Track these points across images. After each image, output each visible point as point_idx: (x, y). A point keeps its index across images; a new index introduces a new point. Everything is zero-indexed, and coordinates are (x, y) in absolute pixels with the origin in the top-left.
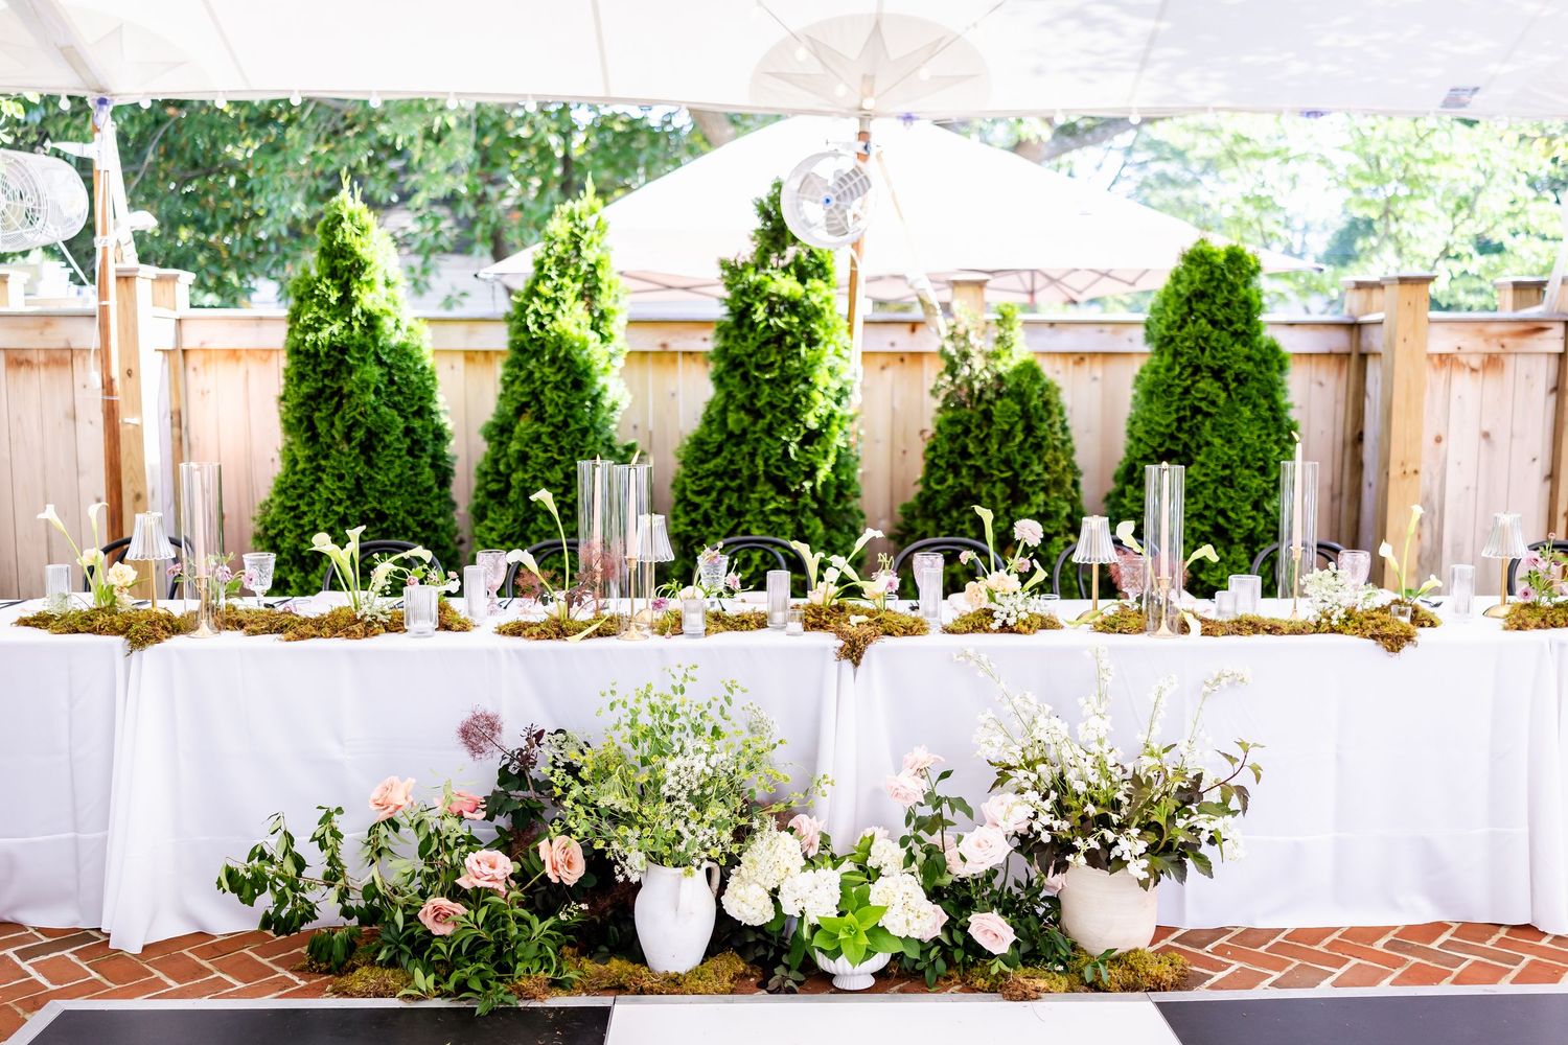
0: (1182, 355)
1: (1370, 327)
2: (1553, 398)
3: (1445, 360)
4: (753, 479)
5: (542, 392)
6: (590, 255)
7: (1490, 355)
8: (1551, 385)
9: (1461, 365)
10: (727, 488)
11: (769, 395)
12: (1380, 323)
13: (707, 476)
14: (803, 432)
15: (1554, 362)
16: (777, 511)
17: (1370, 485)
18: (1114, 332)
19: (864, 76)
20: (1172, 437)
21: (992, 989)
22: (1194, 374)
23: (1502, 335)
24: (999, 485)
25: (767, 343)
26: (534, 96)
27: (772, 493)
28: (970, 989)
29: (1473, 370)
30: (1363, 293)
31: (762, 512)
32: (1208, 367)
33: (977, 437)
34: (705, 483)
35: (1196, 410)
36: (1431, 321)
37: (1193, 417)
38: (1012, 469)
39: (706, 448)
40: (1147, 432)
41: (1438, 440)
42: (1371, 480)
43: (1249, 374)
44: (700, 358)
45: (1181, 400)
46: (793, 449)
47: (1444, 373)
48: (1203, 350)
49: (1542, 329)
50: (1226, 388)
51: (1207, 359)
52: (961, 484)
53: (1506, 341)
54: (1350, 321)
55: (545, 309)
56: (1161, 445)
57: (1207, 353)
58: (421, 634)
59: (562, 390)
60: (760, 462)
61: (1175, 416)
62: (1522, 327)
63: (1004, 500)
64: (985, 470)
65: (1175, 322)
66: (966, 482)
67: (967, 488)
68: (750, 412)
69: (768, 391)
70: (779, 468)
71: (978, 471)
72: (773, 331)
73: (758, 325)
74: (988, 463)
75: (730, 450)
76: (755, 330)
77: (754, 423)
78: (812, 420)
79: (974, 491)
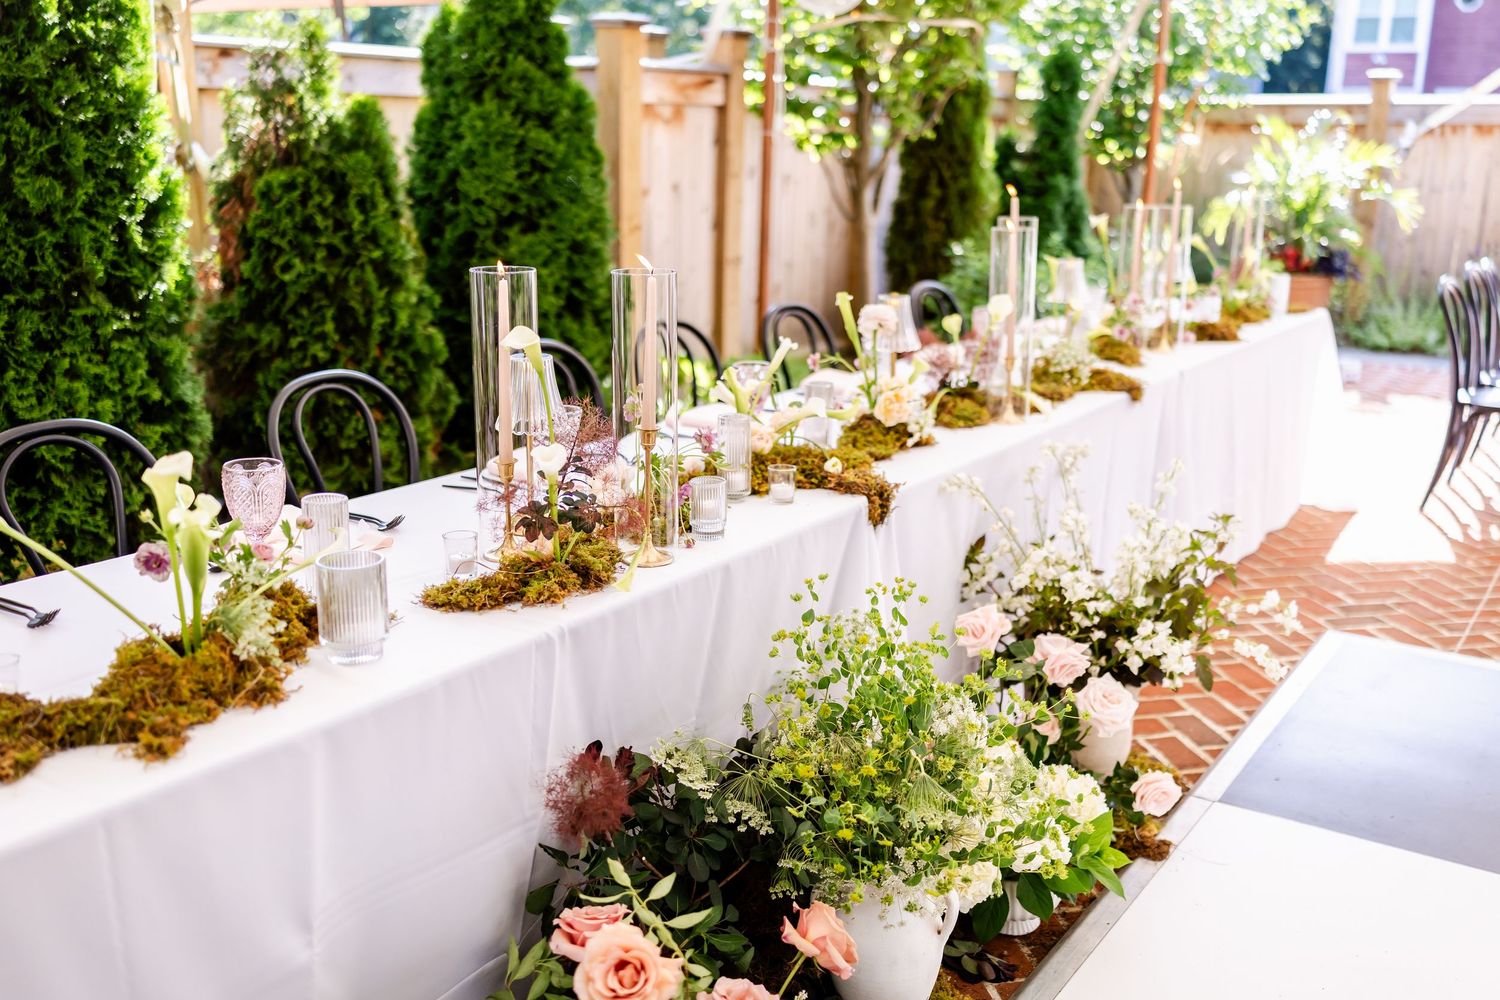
2: (716, 147)
4: (78, 286)
7: (676, 105)
8: (716, 137)
9: (660, 116)
14: (142, 205)
15: (717, 113)
22: (523, 122)
23: (683, 86)
24: (368, 268)
25: (63, 62)
27: (108, 307)
29: (667, 121)
32: (537, 113)
33: (320, 205)
35: (535, 165)
36: (647, 70)
38: (378, 246)
41: (645, 193)
45: (517, 153)
46: (135, 233)
47: (650, 123)
48: (529, 93)
49: (709, 81)
51: (534, 103)
52: (314, 271)
53: (685, 92)
56: (503, 207)
57: (534, 96)
61: (515, 172)
62: (696, 78)
63: (379, 288)
64: (345, 250)
65: (492, 58)
66: (320, 268)
67: (323, 276)
68: (55, 176)
69: (83, 142)
70: (115, 265)
71: (333, 252)
72: (72, 42)
73: (48, 29)
74: (348, 240)
75: (16, 241)
76: (42, 39)
77: (68, 194)
78: (150, 188)
79: (331, 279)
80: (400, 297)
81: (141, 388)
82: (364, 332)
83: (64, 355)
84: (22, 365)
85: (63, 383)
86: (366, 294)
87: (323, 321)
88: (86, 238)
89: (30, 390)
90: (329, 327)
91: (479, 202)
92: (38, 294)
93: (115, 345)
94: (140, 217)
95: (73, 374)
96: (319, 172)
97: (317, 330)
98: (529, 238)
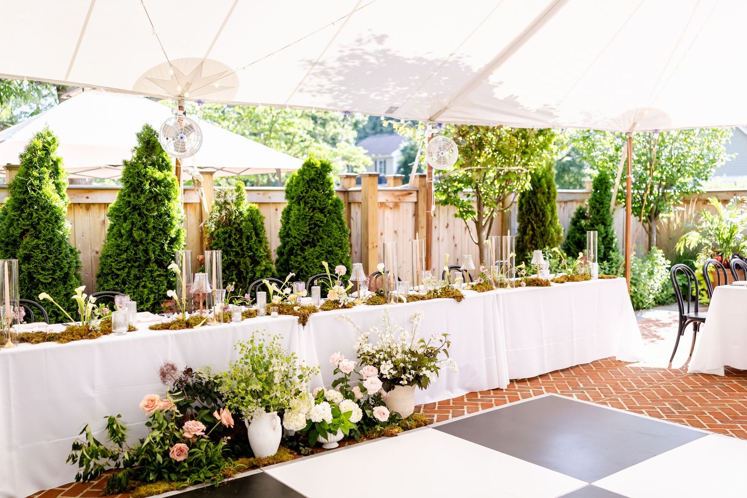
0: (308, 203)
1: (354, 193)
2: (414, 218)
3: (382, 204)
4: (148, 262)
5: (38, 224)
6: (54, 156)
7: (395, 202)
8: (413, 213)
9: (387, 207)
10: (132, 266)
11: (154, 223)
12: (360, 191)
13: (123, 261)
14: (169, 239)
15: (414, 205)
16: (159, 276)
17: (356, 253)
18: (263, 194)
19: (187, 83)
20: (308, 236)
21: (379, 436)
22: (313, 211)
23: (399, 196)
24: (248, 258)
25: (150, 199)
26: (27, 77)
27: (156, 268)
28: (370, 438)
29: (391, 208)
30: (348, 180)
31: (152, 276)
32: (318, 208)
33: (234, 239)
34: (122, 265)
35: (316, 225)
36: (379, 191)
37: (315, 228)
38: (252, 251)
39: (121, 248)
40: (298, 234)
41: (382, 234)
42: (356, 250)
43: (332, 210)
44: (84, 206)
45: (309, 221)
46: (166, 247)
47: (382, 209)
48: (316, 201)
49: (410, 193)
50: (325, 216)
51: (317, 205)
52: (230, 259)
53: (400, 198)
54: (345, 190)
55: (36, 183)
56: (304, 239)
57: (318, 202)
58: (120, 333)
59: (50, 223)
60: (151, 253)
61: (308, 228)
62: (405, 193)
63: (251, 265)
64: (241, 253)
65: (304, 190)
66: (232, 258)
67: (234, 261)
68: (144, 231)
69: (153, 221)
70: (159, 256)
71: (237, 253)
72: (153, 193)
73: (146, 191)
74: (242, 249)
75: (133, 249)
76: (144, 193)
77: (147, 235)
78: (173, 234)
79: (236, 262)
80: (258, 268)
81: (164, 292)
82: (245, 278)
83: (143, 281)
84: (130, 284)
85: (141, 289)
86: (247, 267)
87: (232, 275)
88: (151, 247)
89: (132, 291)
90: (234, 277)
91: (295, 238)
92: (137, 264)
93: (157, 279)
94: (168, 242)
95: (144, 287)
96: (236, 228)
97: (230, 278)
98: (312, 250)
